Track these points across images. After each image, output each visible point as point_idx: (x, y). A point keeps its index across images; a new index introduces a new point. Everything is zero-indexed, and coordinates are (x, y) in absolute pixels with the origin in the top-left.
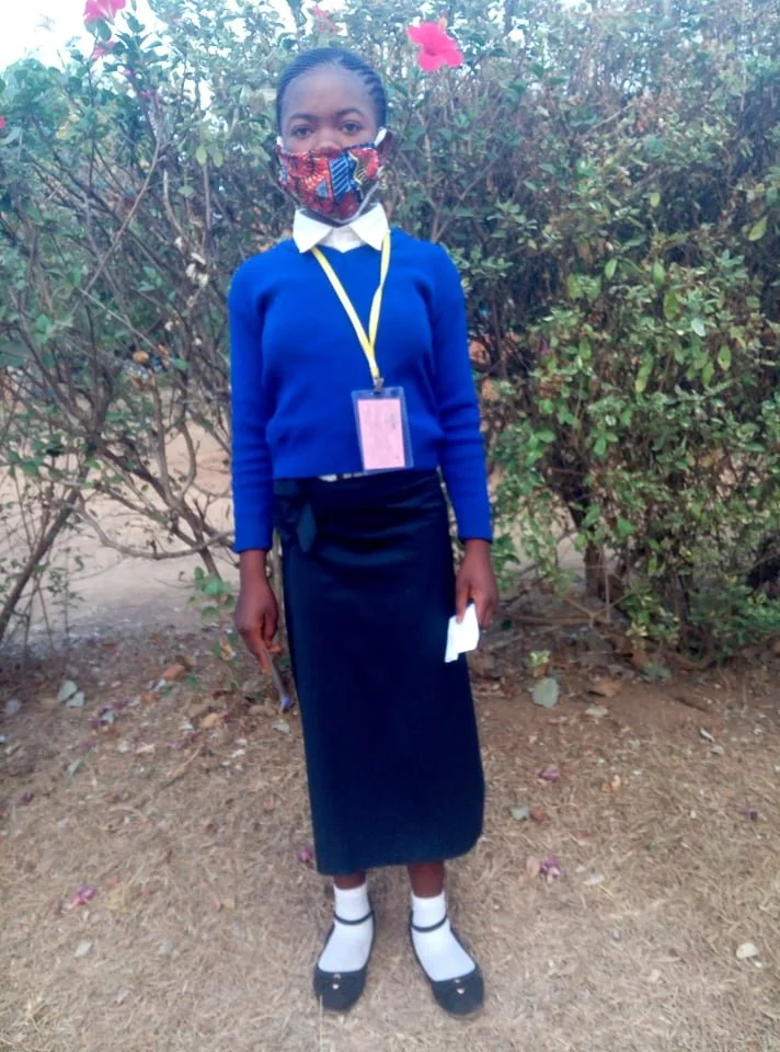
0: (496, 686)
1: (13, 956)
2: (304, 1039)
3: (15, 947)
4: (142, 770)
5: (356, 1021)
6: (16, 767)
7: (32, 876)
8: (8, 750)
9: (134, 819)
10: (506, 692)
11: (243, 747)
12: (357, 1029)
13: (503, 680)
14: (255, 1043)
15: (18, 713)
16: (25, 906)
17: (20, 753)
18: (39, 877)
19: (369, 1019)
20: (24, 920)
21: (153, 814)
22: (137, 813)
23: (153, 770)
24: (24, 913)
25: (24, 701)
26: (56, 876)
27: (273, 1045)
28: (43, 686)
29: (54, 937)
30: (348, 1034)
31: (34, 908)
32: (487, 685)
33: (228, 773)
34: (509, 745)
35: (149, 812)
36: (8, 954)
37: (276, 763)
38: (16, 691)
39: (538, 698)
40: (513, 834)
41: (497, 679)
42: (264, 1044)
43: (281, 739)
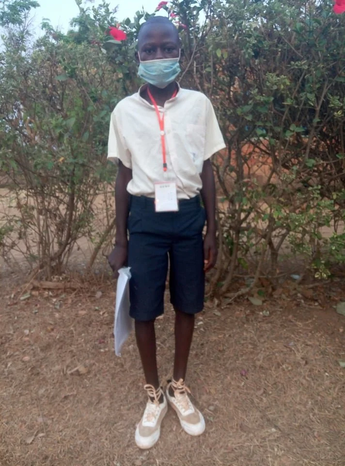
0: (316, 304)
1: (121, 405)
2: (260, 457)
3: (122, 401)
4: (159, 326)
5: (283, 452)
6: (105, 321)
7: (123, 370)
8: (101, 313)
9: (162, 348)
10: (323, 307)
11: (201, 321)
12: (283, 455)
13: (320, 301)
14: (238, 456)
15: (101, 297)
16: (121, 383)
17: (106, 315)
18: (126, 370)
19: (288, 451)
20: (122, 389)
21: (170, 347)
22: (162, 345)
23: (164, 327)
24: (122, 386)
25: (103, 293)
26: (132, 370)
27: (247, 458)
28: (111, 287)
29: (137, 398)
30: (280, 457)
31: (126, 384)
32: (312, 303)
33: (198, 332)
34: (330, 332)
35: (168, 345)
36: (119, 404)
37: (219, 329)
38: (100, 288)
39: (339, 311)
40: (341, 373)
41: (316, 301)
42: (242, 457)
43: (218, 319)
